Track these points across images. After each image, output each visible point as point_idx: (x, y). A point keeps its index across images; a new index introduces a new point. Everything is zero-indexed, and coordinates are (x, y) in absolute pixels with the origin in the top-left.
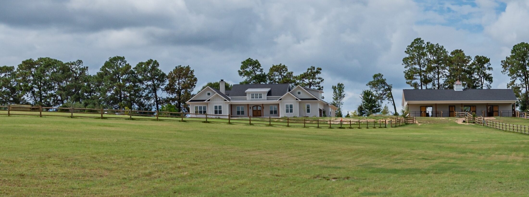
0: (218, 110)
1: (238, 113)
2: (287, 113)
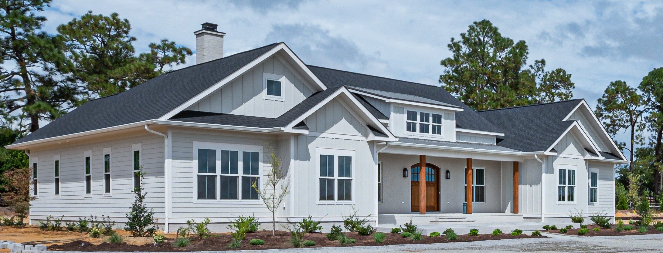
0: (336, 176)
2: (560, 202)
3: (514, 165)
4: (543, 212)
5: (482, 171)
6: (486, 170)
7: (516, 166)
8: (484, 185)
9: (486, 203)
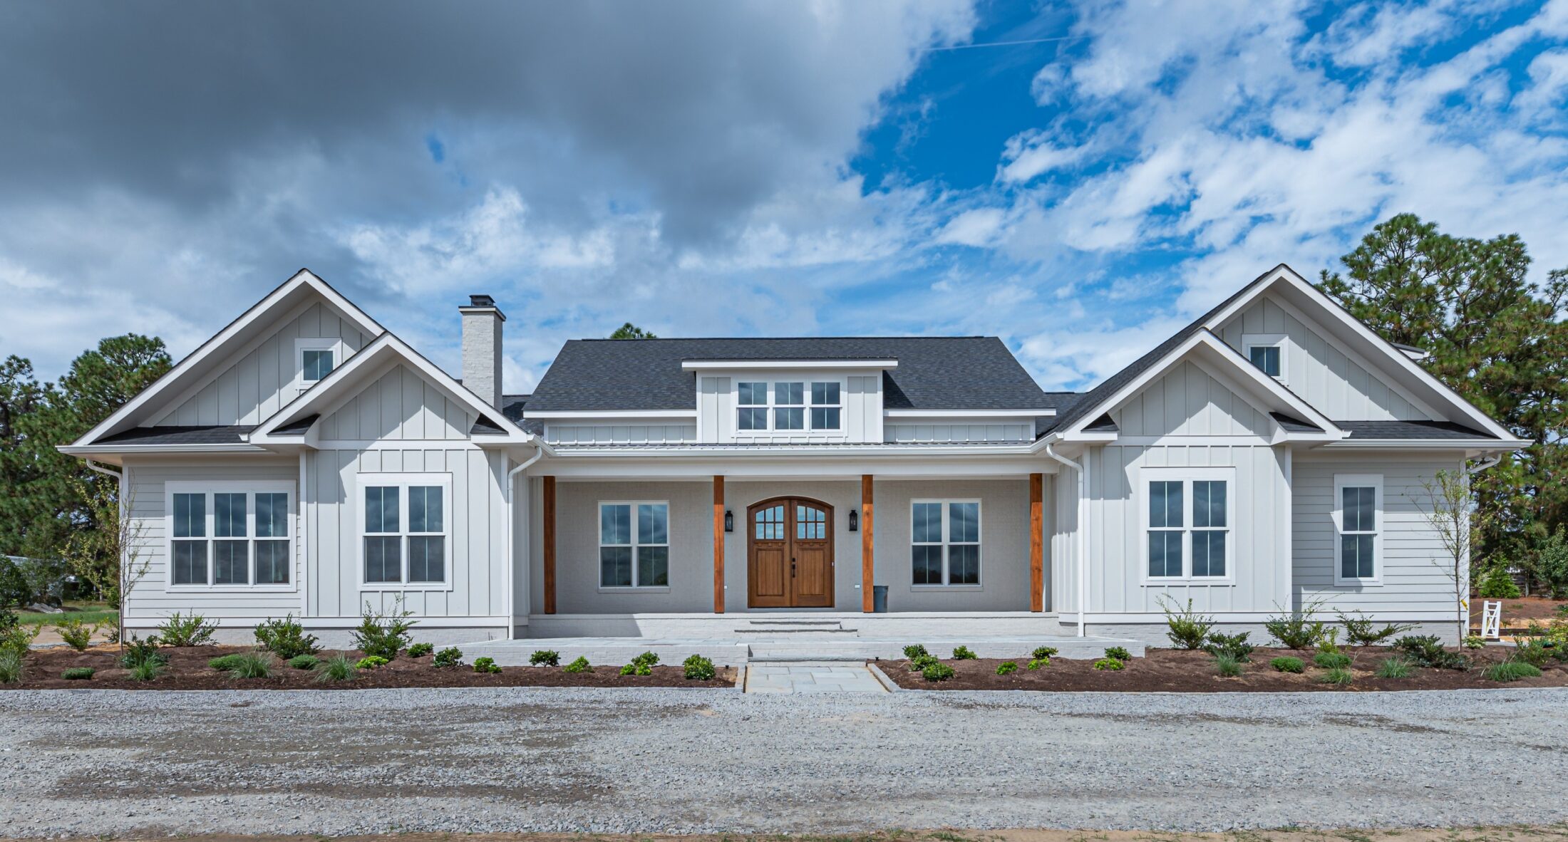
0: (404, 530)
1: (615, 569)
2: (1156, 577)
3: (1031, 484)
4: (1080, 608)
5: (972, 507)
6: (983, 504)
7: (1036, 482)
8: (979, 544)
9: (982, 586)
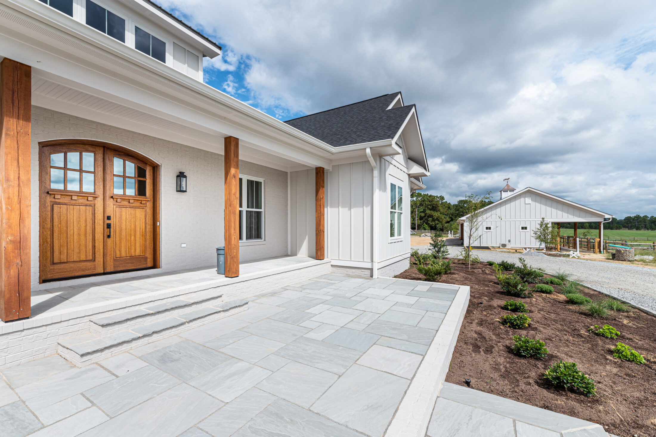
2: (391, 238)
3: (317, 173)
4: (376, 259)
5: (258, 184)
6: (264, 183)
7: (320, 173)
8: (262, 210)
9: (265, 240)
